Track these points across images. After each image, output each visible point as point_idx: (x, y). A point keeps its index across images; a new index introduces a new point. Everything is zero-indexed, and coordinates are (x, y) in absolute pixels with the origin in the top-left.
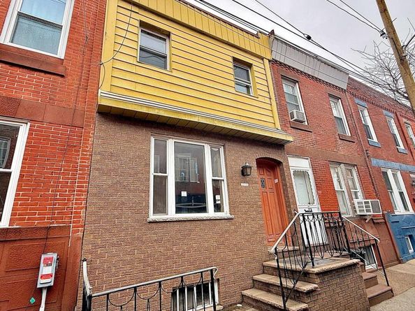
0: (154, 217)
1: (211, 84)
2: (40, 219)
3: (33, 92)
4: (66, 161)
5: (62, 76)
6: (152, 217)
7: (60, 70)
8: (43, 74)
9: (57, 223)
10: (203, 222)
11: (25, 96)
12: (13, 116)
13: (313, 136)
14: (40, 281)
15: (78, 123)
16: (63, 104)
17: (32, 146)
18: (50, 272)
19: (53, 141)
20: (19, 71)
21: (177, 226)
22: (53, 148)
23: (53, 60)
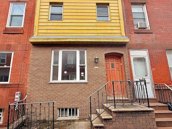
0: (52, 81)
1: (83, 21)
2: (17, 81)
3: (14, 41)
4: (24, 63)
5: (23, 34)
6: (51, 81)
7: (22, 32)
8: (17, 34)
9: (21, 83)
10: (72, 84)
11: (12, 43)
12: (9, 50)
13: (153, 35)
14: (15, 99)
15: (27, 49)
16: (23, 44)
17: (15, 59)
18: (18, 97)
19: (20, 56)
20: (11, 35)
21: (61, 85)
22: (20, 59)
23: (20, 29)
